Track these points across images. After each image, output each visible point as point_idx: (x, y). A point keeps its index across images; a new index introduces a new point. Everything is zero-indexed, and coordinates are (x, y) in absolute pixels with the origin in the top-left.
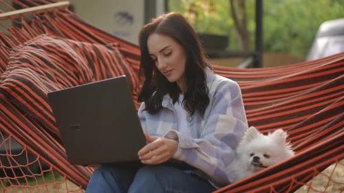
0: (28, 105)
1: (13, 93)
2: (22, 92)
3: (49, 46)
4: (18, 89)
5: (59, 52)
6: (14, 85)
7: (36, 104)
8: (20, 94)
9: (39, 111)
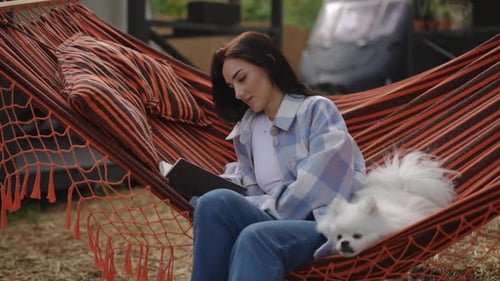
0: (110, 122)
1: (92, 105)
2: (103, 102)
3: (96, 49)
4: (98, 98)
5: (112, 58)
6: (93, 93)
7: (120, 121)
8: (100, 106)
9: (124, 131)
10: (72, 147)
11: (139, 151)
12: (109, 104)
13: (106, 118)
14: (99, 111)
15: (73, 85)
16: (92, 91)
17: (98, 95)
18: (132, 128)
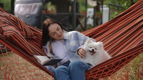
10: (7, 52)
11: (28, 51)
12: (18, 37)
13: (18, 42)
14: (16, 40)
15: (6, 31)
16: (14, 33)
17: (15, 34)
18: (25, 44)
